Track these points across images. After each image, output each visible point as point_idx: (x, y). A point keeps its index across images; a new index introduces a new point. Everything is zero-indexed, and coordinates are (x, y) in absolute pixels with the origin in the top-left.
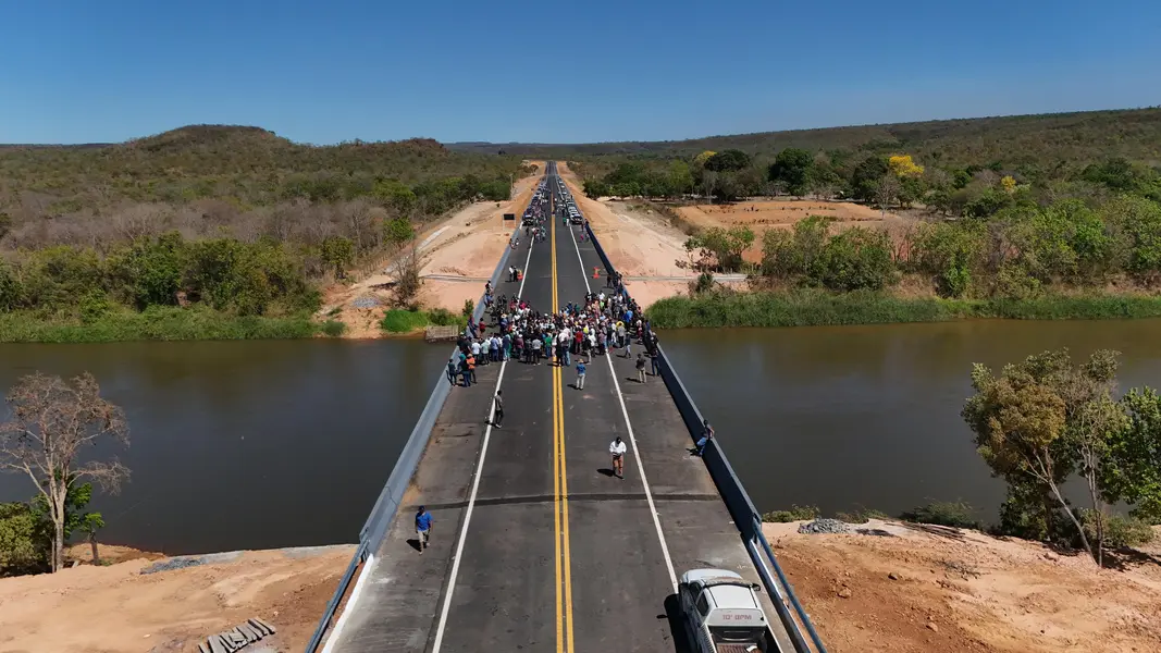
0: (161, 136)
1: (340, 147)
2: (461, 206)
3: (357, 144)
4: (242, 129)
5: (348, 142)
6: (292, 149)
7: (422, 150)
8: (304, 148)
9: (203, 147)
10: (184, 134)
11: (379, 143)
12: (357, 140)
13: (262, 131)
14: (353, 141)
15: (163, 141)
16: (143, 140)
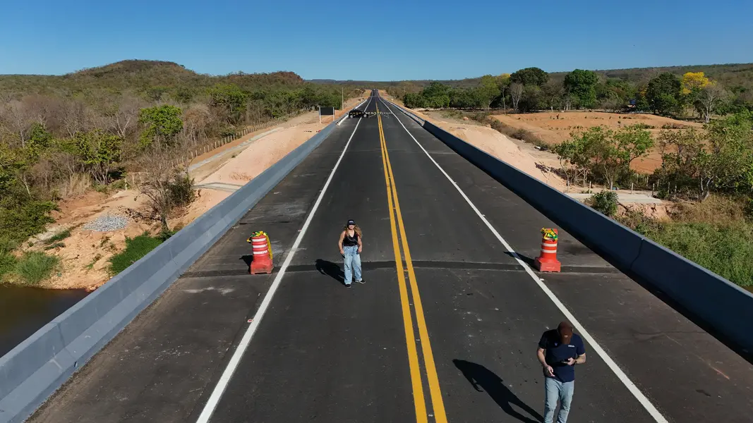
0: (105, 67)
1: (228, 77)
2: (299, 113)
3: (241, 75)
4: (161, 63)
5: (234, 73)
6: (195, 77)
7: (286, 78)
8: (203, 77)
9: (132, 74)
10: (121, 66)
11: (255, 75)
12: (241, 72)
13: (176, 65)
14: (238, 73)
15: (107, 70)
16: (92, 70)
